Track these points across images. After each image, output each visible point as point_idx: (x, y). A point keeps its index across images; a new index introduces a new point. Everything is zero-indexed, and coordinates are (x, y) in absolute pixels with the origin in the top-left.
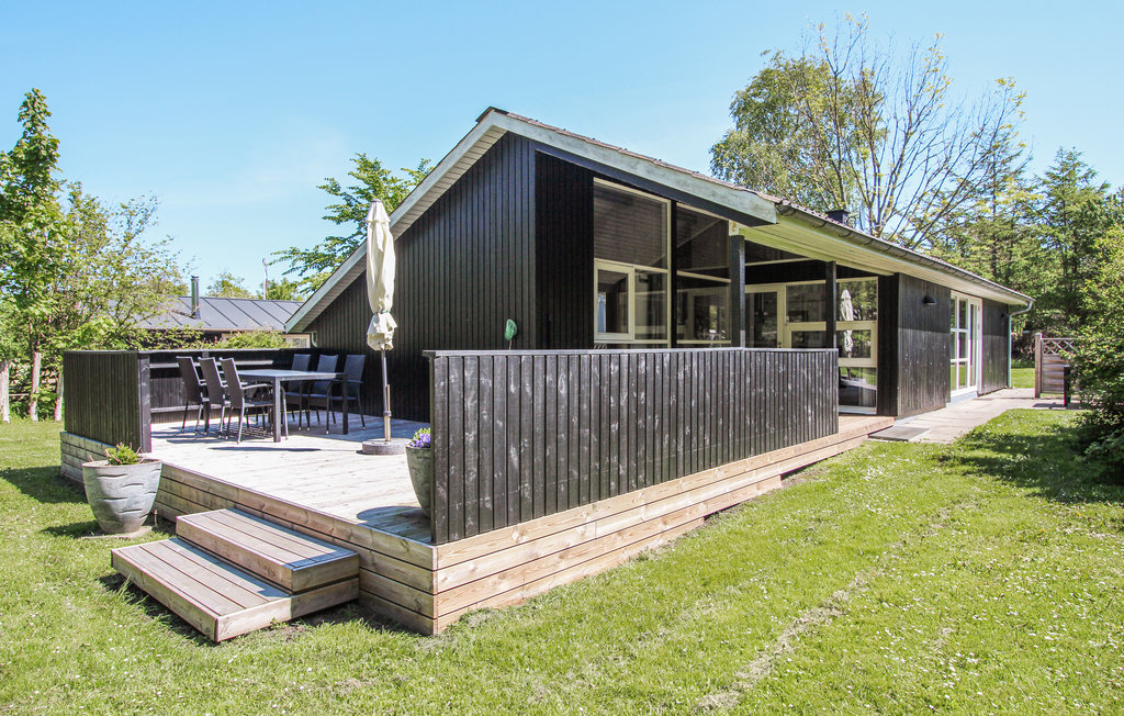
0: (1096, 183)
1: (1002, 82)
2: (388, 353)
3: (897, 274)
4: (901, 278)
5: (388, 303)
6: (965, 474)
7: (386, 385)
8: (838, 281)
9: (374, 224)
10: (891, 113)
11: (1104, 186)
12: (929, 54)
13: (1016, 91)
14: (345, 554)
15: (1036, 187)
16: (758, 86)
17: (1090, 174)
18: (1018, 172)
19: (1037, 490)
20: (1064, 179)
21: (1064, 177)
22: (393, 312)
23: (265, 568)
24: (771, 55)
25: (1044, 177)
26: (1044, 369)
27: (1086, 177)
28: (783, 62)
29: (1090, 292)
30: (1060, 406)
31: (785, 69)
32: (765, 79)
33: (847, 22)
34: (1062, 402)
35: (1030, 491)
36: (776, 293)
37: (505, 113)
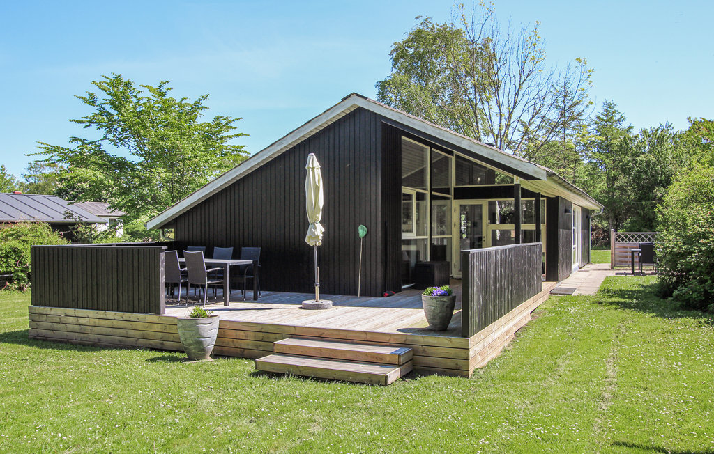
0: (624, 125)
1: (579, 60)
2: (319, 248)
3: (557, 197)
4: (559, 198)
5: (320, 216)
6: (616, 309)
7: (317, 268)
8: (522, 199)
9: (313, 169)
10: (507, 71)
11: (630, 127)
12: (532, 34)
13: (588, 67)
14: (406, 350)
15: (589, 125)
16: (412, 40)
17: (622, 118)
18: (579, 114)
19: (654, 314)
20: (606, 121)
21: (608, 119)
22: (322, 222)
23: (374, 357)
24: (421, 20)
25: (594, 118)
26: (616, 252)
27: (619, 120)
28: (430, 25)
29: (659, 211)
30: (629, 274)
31: (432, 30)
32: (417, 36)
33: (481, 7)
34: (630, 272)
35: (651, 315)
36: (481, 205)
37: (366, 98)
